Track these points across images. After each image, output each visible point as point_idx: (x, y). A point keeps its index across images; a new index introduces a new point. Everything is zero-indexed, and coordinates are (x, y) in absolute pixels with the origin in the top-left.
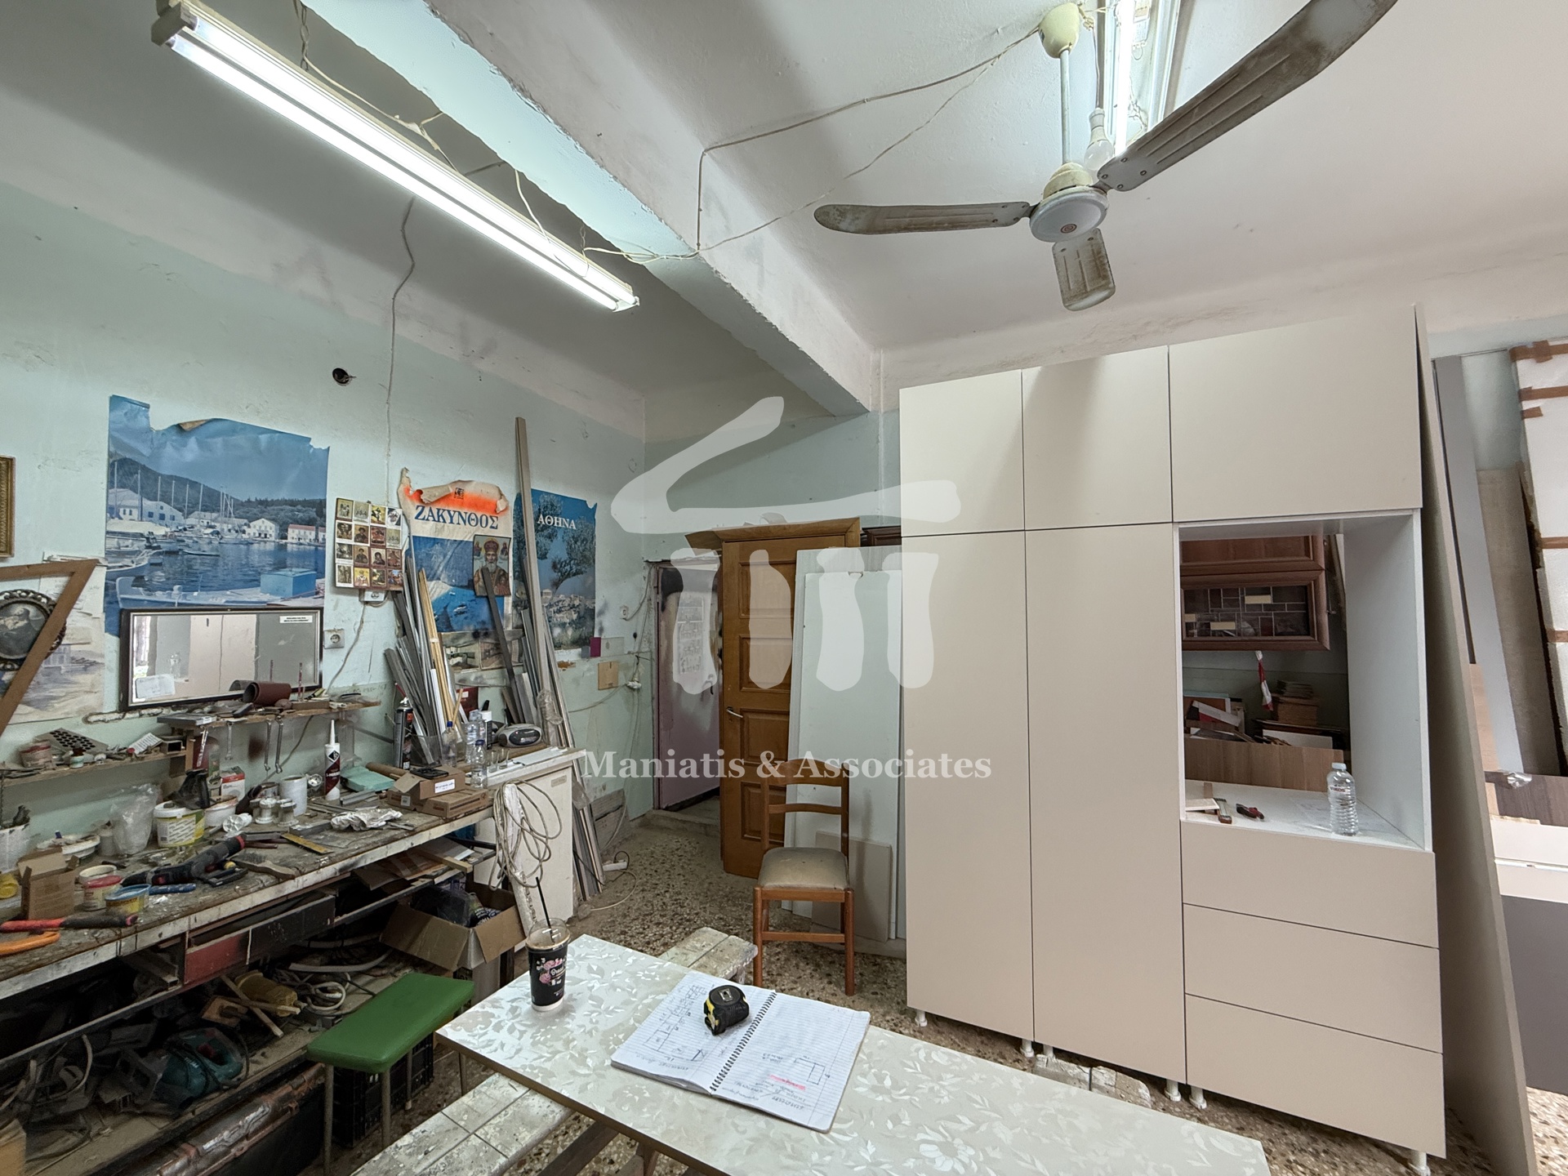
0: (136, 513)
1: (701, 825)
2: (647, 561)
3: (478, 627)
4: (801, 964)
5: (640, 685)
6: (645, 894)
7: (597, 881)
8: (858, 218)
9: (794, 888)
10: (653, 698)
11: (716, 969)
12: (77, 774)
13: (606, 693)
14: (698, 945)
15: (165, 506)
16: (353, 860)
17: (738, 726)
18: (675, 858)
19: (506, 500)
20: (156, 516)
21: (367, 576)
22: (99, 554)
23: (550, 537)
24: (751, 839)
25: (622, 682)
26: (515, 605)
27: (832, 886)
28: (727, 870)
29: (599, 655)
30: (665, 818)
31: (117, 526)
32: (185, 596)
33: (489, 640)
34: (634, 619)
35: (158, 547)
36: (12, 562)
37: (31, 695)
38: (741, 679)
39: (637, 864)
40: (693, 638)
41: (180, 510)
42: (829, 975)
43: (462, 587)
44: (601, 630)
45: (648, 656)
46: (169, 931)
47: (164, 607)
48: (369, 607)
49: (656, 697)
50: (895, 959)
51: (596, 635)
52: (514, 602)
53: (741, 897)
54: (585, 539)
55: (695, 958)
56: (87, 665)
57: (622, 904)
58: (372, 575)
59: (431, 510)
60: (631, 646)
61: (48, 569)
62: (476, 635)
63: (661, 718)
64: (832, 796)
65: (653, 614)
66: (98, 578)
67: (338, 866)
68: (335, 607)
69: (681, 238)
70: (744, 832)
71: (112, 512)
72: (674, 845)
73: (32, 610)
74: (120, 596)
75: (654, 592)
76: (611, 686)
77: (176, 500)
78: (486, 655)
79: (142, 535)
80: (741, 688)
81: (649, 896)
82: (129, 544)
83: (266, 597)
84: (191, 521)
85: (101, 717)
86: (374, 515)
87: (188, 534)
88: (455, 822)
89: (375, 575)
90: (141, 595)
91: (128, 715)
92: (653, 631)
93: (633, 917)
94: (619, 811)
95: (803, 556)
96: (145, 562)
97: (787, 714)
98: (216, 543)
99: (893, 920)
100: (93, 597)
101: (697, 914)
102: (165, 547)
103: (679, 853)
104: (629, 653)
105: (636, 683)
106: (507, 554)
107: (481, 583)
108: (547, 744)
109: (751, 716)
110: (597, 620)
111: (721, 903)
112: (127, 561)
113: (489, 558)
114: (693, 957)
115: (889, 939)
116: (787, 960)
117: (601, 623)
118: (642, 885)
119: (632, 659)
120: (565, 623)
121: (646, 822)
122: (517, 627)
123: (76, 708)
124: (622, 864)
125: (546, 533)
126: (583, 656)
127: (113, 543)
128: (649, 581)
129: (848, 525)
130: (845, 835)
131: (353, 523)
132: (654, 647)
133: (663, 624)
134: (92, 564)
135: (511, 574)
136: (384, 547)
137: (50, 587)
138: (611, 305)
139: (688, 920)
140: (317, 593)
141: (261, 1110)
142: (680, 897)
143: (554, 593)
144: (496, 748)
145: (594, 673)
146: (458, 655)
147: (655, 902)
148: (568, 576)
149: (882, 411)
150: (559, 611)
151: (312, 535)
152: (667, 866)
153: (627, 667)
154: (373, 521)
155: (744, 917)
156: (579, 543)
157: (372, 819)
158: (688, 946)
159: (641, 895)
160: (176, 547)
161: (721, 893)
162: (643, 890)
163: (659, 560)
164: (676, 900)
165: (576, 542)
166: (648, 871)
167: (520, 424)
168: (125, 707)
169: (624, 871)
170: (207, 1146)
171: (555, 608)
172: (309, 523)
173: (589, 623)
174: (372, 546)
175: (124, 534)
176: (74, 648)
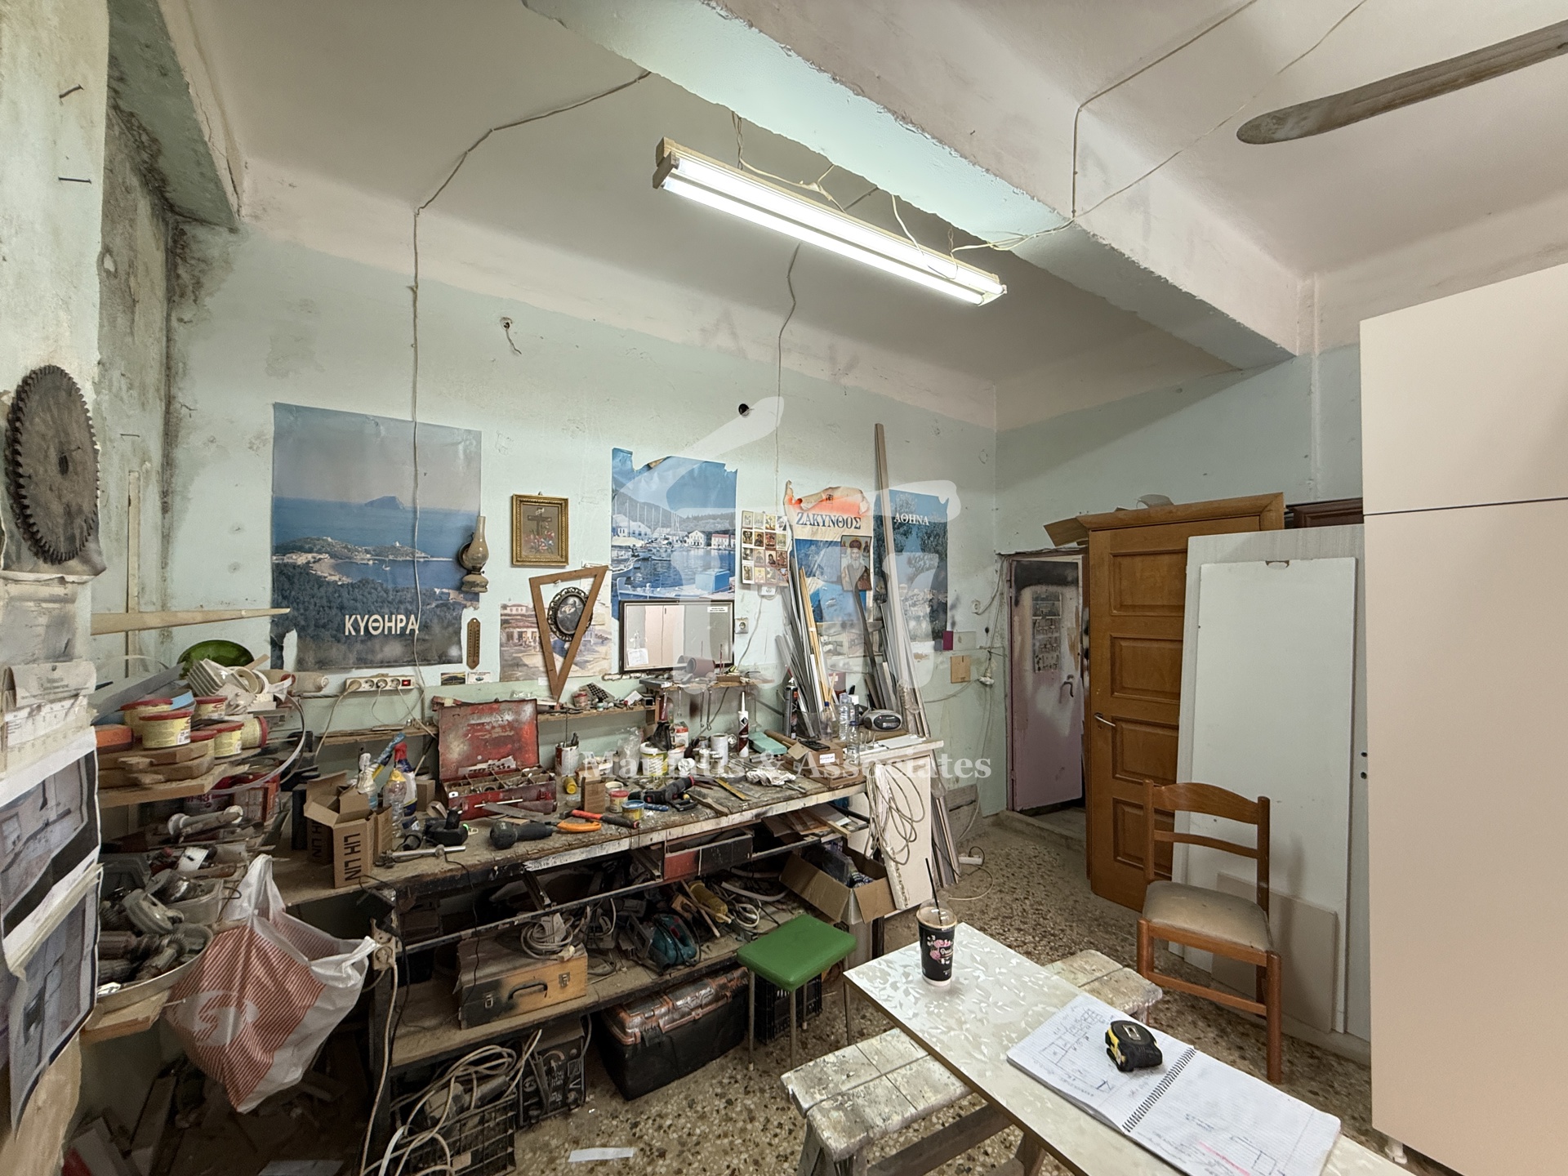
0: (626, 531)
1: (1062, 836)
2: (999, 554)
3: (845, 618)
4: (1200, 1024)
5: (993, 681)
6: (1003, 895)
7: (953, 871)
8: (1305, 118)
9: (1194, 933)
10: (1006, 696)
11: (1111, 999)
12: (600, 715)
13: (958, 687)
14: (1087, 967)
15: (642, 525)
16: (764, 809)
17: (1110, 735)
18: (1034, 866)
19: (867, 502)
20: (637, 533)
21: (763, 574)
22: (608, 562)
23: (905, 534)
24: (1124, 863)
25: (974, 676)
26: (876, 599)
27: (1249, 944)
28: (1095, 889)
29: (952, 649)
30: (1021, 821)
31: (619, 541)
33: (854, 631)
34: (986, 614)
35: (638, 556)
36: (568, 569)
37: (578, 659)
38: (1113, 680)
39: (993, 862)
40: (1050, 635)
41: (650, 527)
42: (1241, 1048)
43: (832, 582)
44: (953, 624)
45: (1001, 652)
46: (657, 837)
47: (641, 599)
48: (764, 600)
49: (1009, 695)
50: (1347, 1060)
51: (949, 629)
52: (874, 596)
53: (1114, 925)
54: (938, 535)
55: (1085, 980)
56: (604, 640)
57: (980, 900)
58: (767, 573)
59: (808, 516)
60: (983, 640)
61: (585, 573)
62: (844, 626)
63: (1015, 717)
64: (1247, 833)
65: (1006, 609)
66: (608, 579)
67: (755, 812)
68: (742, 601)
69: (1054, 210)
70: (1116, 854)
71: (615, 531)
72: (1030, 851)
73: (577, 600)
74: (619, 591)
75: (1006, 585)
76: (963, 680)
77: (647, 520)
78: (852, 644)
79: (629, 547)
80: (1112, 693)
81: (1008, 898)
82: (623, 554)
83: (698, 592)
84: (656, 535)
85: (610, 677)
86: (767, 523)
87: (654, 545)
88: (837, 792)
89: (769, 573)
91: (624, 677)
92: (1006, 627)
93: (991, 916)
94: (972, 806)
95: (1196, 544)
96: (631, 567)
97: (1176, 728)
98: (669, 551)
99: (1340, 1007)
100: (605, 593)
101: (1062, 930)
102: (642, 555)
103: (1037, 860)
104: (981, 648)
105: (988, 679)
106: (869, 551)
107: (847, 579)
108: (907, 732)
109: (1124, 725)
110: (949, 614)
111: (1090, 926)
112: (622, 567)
113: (854, 555)
114: (1083, 979)
115: (1333, 1030)
116: (1180, 1013)
117: (953, 617)
118: (999, 885)
119: (984, 654)
120: (919, 617)
121: (998, 822)
122: (877, 620)
123: (598, 669)
124: (977, 860)
125: (901, 530)
126: (936, 649)
127: (615, 553)
128: (1001, 575)
129: (1265, 502)
130: (1265, 886)
131: (753, 531)
132: (1006, 643)
133: (1016, 619)
134: (606, 568)
135: (872, 570)
136: (775, 549)
137: (585, 585)
138: (975, 299)
139: (1052, 935)
140: (730, 588)
141: (708, 989)
142: (1041, 907)
143: (909, 588)
144: (863, 729)
145: (947, 665)
146: (830, 643)
147: (1014, 906)
148: (922, 571)
149: (1317, 352)
150: (914, 605)
151: (727, 543)
152: (1025, 871)
153: (979, 662)
154: (767, 528)
155: (1119, 948)
156: (932, 539)
157: (775, 778)
158: (1075, 965)
159: (999, 895)
160: (647, 555)
161: (1090, 915)
162: (1001, 891)
163: (1013, 553)
164: (1037, 910)
165: (929, 538)
166: (1004, 873)
167: (879, 430)
168: (622, 672)
169: (979, 867)
170: (679, 1003)
171: (910, 602)
172: (725, 532)
173: (942, 616)
174: (767, 549)
175: (620, 547)
176: (597, 627)
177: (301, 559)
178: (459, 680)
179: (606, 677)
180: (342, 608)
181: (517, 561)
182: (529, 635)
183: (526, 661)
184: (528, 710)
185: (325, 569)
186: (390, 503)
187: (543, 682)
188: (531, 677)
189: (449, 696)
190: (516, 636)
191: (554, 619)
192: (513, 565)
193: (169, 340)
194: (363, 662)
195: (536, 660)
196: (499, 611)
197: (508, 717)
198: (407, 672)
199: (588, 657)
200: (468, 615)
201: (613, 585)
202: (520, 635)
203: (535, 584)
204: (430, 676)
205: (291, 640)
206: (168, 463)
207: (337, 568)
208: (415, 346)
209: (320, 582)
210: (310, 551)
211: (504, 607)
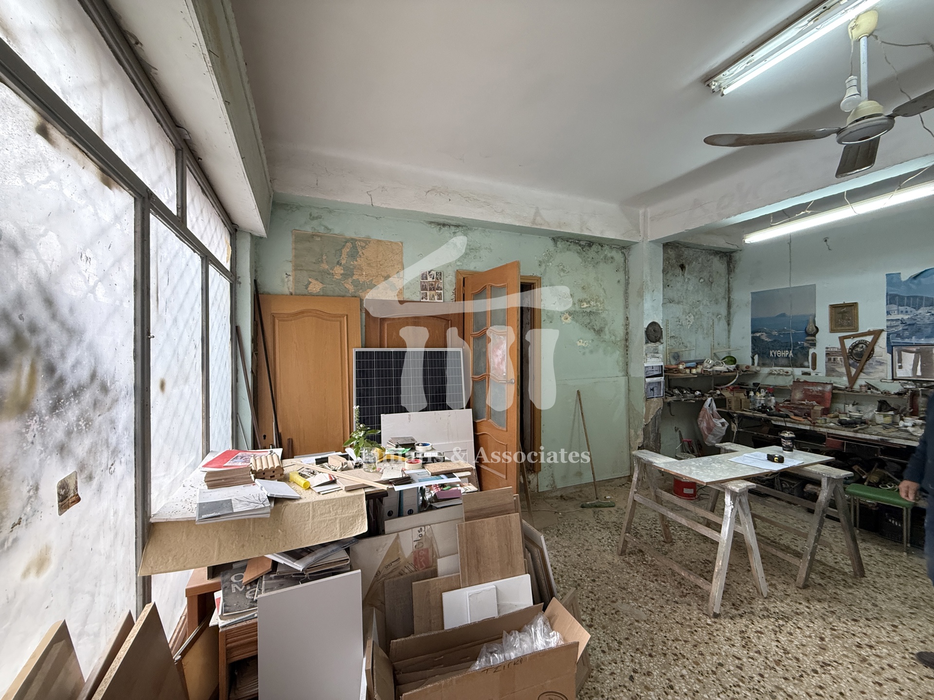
0: (896, 312)
15: (907, 307)
20: (904, 312)
22: (885, 328)
31: (891, 317)
32: (918, 341)
36: (860, 332)
37: (865, 371)
41: (914, 308)
56: (881, 363)
61: (869, 333)
66: (884, 335)
67: (880, 437)
71: (888, 313)
73: (864, 346)
77: (913, 305)
79: (899, 319)
82: (894, 323)
84: (920, 311)
85: (885, 381)
90: (899, 340)
91: (895, 382)
96: (901, 329)
100: (882, 341)
102: (908, 323)
112: (894, 329)
123: (878, 376)
127: (889, 323)
134: (883, 330)
137: (869, 339)
157: (914, 431)
168: (893, 379)
175: (892, 320)
176: (877, 358)
177: (758, 335)
178: (809, 374)
179: (883, 381)
180: (769, 348)
181: (832, 331)
182: (839, 359)
183: (838, 369)
184: (829, 387)
185: (764, 337)
186: (783, 315)
187: (845, 379)
188: (840, 375)
189: (803, 378)
190: (832, 359)
191: (851, 353)
192: (831, 332)
193: (729, 283)
194: (776, 365)
195: (843, 370)
196: (825, 350)
197: (820, 388)
198: (789, 369)
199: (873, 371)
200: (811, 351)
201: (888, 338)
202: (834, 359)
203: (842, 339)
204: (798, 372)
205: (756, 357)
206: (729, 313)
207: (767, 337)
208: (790, 262)
209: (763, 340)
210: (760, 332)
211: (827, 348)
